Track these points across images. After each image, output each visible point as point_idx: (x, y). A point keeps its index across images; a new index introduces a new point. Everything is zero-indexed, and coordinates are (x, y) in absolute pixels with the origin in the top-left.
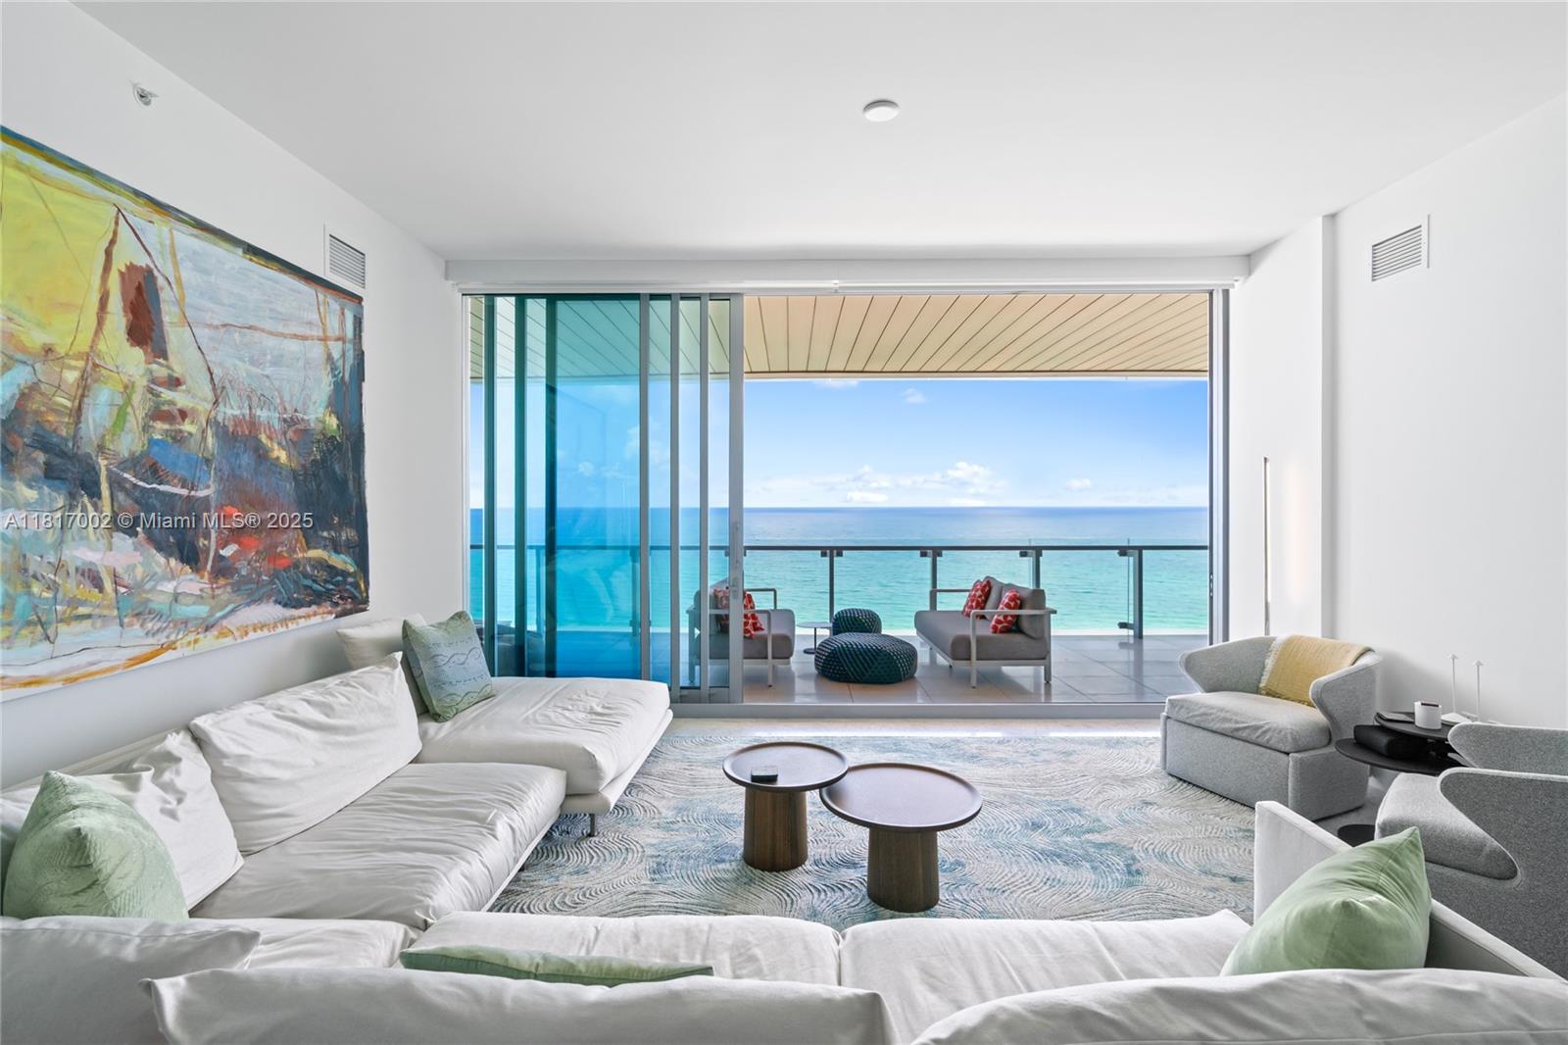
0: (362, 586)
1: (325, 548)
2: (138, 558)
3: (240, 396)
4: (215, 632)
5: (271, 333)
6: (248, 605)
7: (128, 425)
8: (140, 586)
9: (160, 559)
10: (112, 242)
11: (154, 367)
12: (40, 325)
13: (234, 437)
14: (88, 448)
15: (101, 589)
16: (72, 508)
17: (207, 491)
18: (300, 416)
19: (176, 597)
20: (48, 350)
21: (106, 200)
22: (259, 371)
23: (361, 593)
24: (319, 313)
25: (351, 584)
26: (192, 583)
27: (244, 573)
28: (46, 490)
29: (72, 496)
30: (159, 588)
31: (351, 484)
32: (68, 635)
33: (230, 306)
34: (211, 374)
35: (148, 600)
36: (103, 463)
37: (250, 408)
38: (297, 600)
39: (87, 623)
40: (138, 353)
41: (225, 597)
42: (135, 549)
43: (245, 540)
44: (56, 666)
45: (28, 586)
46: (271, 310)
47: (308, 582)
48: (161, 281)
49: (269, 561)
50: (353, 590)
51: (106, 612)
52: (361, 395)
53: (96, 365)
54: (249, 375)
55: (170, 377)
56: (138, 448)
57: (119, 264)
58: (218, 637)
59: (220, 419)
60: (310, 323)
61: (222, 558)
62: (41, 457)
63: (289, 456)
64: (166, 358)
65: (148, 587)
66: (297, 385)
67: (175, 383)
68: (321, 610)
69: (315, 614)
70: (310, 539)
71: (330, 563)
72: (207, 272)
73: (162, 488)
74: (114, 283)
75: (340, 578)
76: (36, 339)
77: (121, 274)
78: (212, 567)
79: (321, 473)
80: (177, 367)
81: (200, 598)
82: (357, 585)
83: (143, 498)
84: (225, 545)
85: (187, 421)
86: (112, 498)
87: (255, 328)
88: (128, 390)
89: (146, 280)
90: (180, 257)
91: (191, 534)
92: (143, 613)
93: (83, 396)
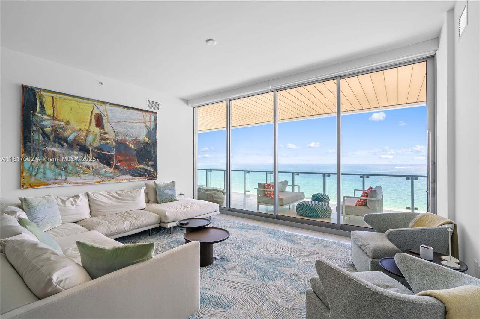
0: (155, 174)
1: (144, 165)
2: (97, 164)
3: (122, 135)
4: (115, 179)
5: (130, 122)
6: (123, 175)
7: (96, 141)
8: (98, 169)
9: (102, 165)
10: (93, 110)
11: (102, 131)
12: (79, 126)
13: (120, 143)
14: (87, 145)
15: (90, 169)
17: (113, 153)
18: (138, 138)
19: (106, 172)
20: (80, 130)
21: (92, 103)
22: (126, 130)
23: (155, 175)
24: (144, 117)
25: (152, 173)
26: (109, 170)
27: (122, 169)
28: (79, 152)
29: (84, 154)
30: (102, 170)
31: (152, 152)
32: (83, 176)
33: (119, 118)
34: (115, 131)
35: (100, 172)
36: (90, 148)
37: (124, 137)
38: (136, 175)
39: (87, 175)
40: (98, 129)
41: (117, 173)
42: (97, 163)
43: (122, 163)
44: (81, 181)
45: (76, 168)
46: (130, 118)
47: (139, 172)
48: (103, 115)
49: (129, 167)
50: (152, 175)
51: (90, 173)
52: (156, 133)
53: (89, 131)
54: (124, 131)
55: (105, 132)
56: (98, 145)
57: (94, 113)
58: (115, 180)
59: (116, 139)
60: (141, 119)
61: (116, 166)
62: (78, 147)
63: (134, 147)
64: (104, 129)
66: (137, 132)
67: (106, 133)
68: (143, 178)
69: (141, 179)
70: (140, 163)
71: (146, 168)
72: (114, 113)
73: (103, 152)
74: (93, 117)
75: (148, 172)
76: (78, 128)
77: (95, 115)
78: (114, 167)
79: (144, 150)
80: (106, 130)
81: (111, 173)
82: (154, 174)
83: (98, 154)
84: (117, 163)
85: (109, 140)
86: (92, 154)
87: (126, 122)
88: (96, 135)
89: (100, 115)
90: (107, 110)
91: (109, 161)
92: (98, 174)
93: (87, 137)
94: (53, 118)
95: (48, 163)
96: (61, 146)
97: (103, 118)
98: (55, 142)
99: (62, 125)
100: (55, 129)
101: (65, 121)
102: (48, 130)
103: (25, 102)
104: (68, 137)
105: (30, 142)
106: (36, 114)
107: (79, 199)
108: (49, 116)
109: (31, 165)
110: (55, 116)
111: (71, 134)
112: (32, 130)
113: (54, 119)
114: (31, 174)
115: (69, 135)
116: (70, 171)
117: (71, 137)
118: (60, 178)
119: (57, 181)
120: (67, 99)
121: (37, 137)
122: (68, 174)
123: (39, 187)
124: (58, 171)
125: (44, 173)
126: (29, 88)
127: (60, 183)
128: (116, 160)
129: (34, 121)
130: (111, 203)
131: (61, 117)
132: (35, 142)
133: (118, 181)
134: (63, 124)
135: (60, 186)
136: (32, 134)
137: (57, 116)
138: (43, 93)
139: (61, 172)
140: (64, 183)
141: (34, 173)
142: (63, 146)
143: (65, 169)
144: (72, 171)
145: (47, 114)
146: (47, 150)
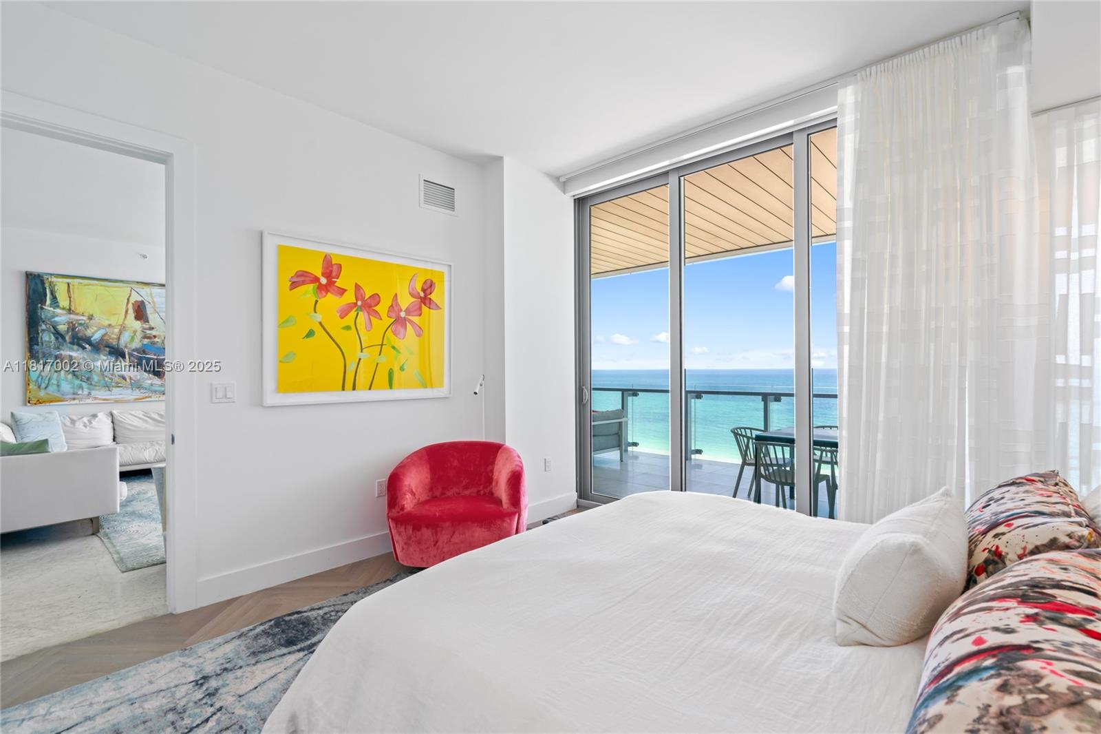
2: (138, 374)
7: (135, 341)
8: (139, 380)
9: (146, 374)
10: (129, 297)
11: (144, 325)
12: (108, 320)
14: (122, 347)
15: (126, 381)
19: (152, 385)
20: (110, 325)
21: (127, 286)
26: (157, 381)
28: (109, 356)
29: (117, 358)
30: (146, 382)
32: (115, 390)
35: (142, 385)
36: (126, 351)
39: (121, 388)
40: (138, 322)
42: (137, 372)
44: (112, 397)
45: (104, 378)
48: (146, 303)
51: (127, 386)
53: (124, 327)
55: (150, 327)
56: (138, 346)
62: (108, 349)
64: (148, 322)
65: (141, 381)
67: (152, 329)
73: (147, 356)
74: (130, 306)
76: (107, 323)
77: (133, 303)
80: (152, 324)
81: (161, 386)
85: (156, 338)
86: (129, 358)
88: (135, 332)
89: (141, 303)
90: (153, 295)
92: (140, 387)
93: (120, 334)
94: (70, 311)
96: (81, 349)
97: (147, 307)
98: (72, 343)
99: (82, 320)
100: (72, 327)
101: (86, 314)
102: (62, 328)
103: (31, 293)
104: (92, 337)
105: (38, 345)
106: (46, 307)
107: (97, 419)
108: (64, 309)
109: (40, 375)
110: (73, 308)
111: (96, 332)
112: (40, 328)
113: (70, 313)
114: (39, 387)
115: (93, 334)
116: (96, 382)
117: (96, 337)
118: (80, 392)
119: (76, 396)
120: (90, 285)
121: (47, 337)
122: (92, 387)
123: (51, 404)
124: (78, 382)
125: (58, 386)
126: (35, 275)
127: (80, 399)
129: (43, 317)
130: (146, 428)
131: (80, 309)
132: (44, 345)
134: (84, 318)
135: (81, 402)
136: (41, 334)
137: (75, 308)
138: (54, 279)
139: (81, 384)
140: (85, 399)
141: (43, 386)
142: (84, 348)
143: (87, 380)
144: (99, 381)
145: (61, 306)
146: (61, 355)
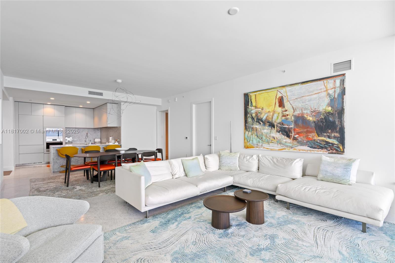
0: (341, 148)
1: (325, 137)
2: (280, 136)
3: (300, 110)
5: (308, 96)
6: (301, 146)
7: (279, 118)
8: (280, 140)
9: (283, 136)
10: (277, 95)
11: (283, 109)
13: (298, 117)
14: (273, 122)
15: (275, 140)
16: (271, 129)
17: (292, 126)
18: (316, 110)
19: (286, 142)
20: (269, 111)
21: (276, 90)
22: (304, 104)
24: (325, 85)
25: (336, 147)
26: (288, 140)
27: (300, 140)
28: (269, 127)
29: (272, 128)
30: (283, 140)
31: (337, 122)
32: (271, 144)
33: (297, 95)
34: (293, 108)
35: (281, 142)
36: (275, 124)
37: (302, 111)
38: (315, 147)
39: (273, 143)
40: (280, 108)
41: (296, 143)
42: (280, 135)
43: (300, 134)
45: (267, 138)
46: (308, 91)
47: (319, 144)
48: (284, 97)
49: (306, 138)
50: (336, 148)
51: (276, 142)
52: (343, 99)
53: (274, 112)
54: (302, 105)
55: (285, 110)
56: (280, 121)
58: (293, 150)
59: (295, 114)
60: (321, 89)
61: (294, 137)
62: (268, 124)
63: (313, 119)
64: (284, 108)
65: (281, 140)
66: (316, 104)
68: (323, 151)
69: (320, 151)
70: (319, 135)
71: (327, 141)
72: (292, 92)
73: (284, 126)
75: (331, 145)
76: (268, 110)
77: (278, 99)
78: (293, 138)
79: (324, 121)
80: (286, 108)
81: (290, 143)
82: (338, 147)
83: (281, 128)
84: (296, 135)
85: (288, 116)
86: (276, 128)
87: (304, 96)
88: (279, 113)
89: (281, 98)
90: (287, 92)
91: (289, 133)
92: (280, 143)
93: (273, 116)
94: (256, 107)
95: (254, 135)
96: (259, 124)
97: (284, 99)
98: (257, 122)
99: (260, 110)
100: (257, 114)
101: (261, 108)
102: (254, 115)
103: (245, 102)
104: (263, 118)
105: (247, 123)
106: (249, 107)
109: (248, 136)
110: (257, 106)
111: (264, 115)
112: (248, 116)
113: (256, 108)
115: (263, 117)
116: (264, 140)
117: (264, 118)
118: (259, 144)
119: (258, 146)
120: (262, 93)
121: (250, 120)
122: (263, 142)
123: (251, 149)
124: (258, 139)
125: (253, 141)
126: (246, 94)
128: (294, 132)
129: (248, 111)
131: (259, 106)
132: (249, 123)
133: (296, 151)
135: (259, 149)
136: (248, 119)
137: (257, 105)
138: (251, 94)
139: (259, 140)
140: (260, 147)
141: (248, 141)
143: (261, 139)
144: (265, 140)
145: (253, 106)
146: (253, 127)
